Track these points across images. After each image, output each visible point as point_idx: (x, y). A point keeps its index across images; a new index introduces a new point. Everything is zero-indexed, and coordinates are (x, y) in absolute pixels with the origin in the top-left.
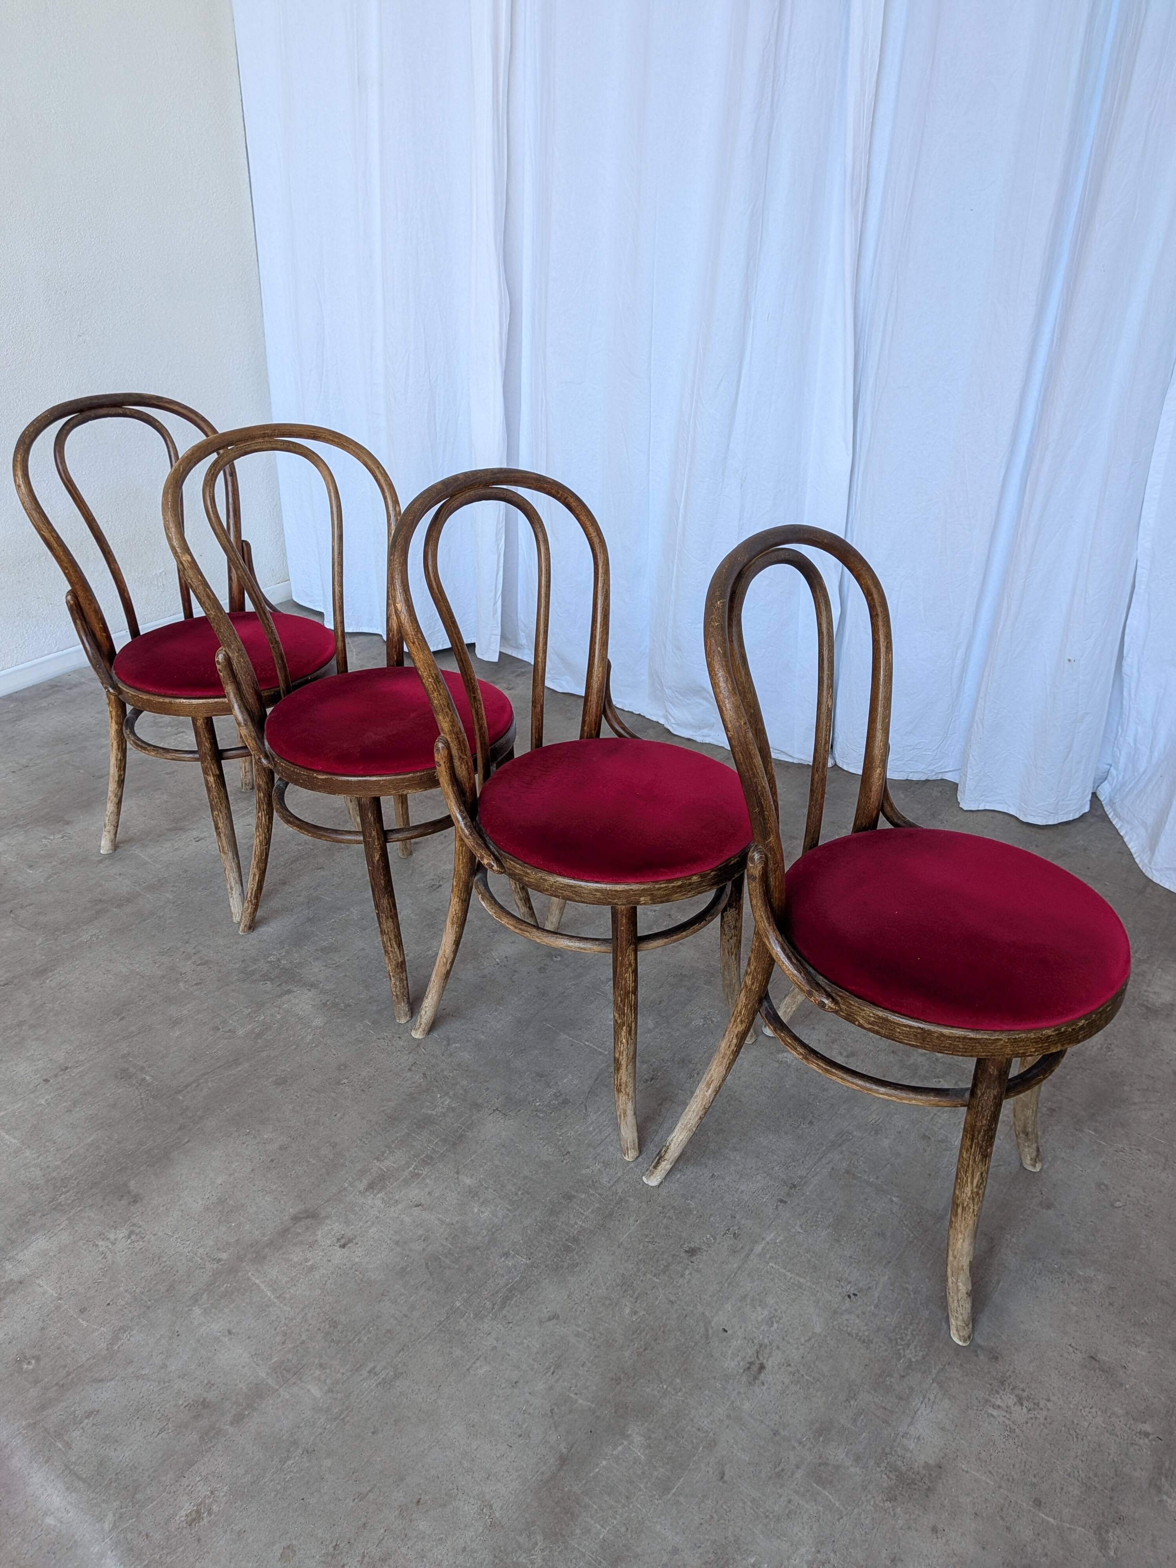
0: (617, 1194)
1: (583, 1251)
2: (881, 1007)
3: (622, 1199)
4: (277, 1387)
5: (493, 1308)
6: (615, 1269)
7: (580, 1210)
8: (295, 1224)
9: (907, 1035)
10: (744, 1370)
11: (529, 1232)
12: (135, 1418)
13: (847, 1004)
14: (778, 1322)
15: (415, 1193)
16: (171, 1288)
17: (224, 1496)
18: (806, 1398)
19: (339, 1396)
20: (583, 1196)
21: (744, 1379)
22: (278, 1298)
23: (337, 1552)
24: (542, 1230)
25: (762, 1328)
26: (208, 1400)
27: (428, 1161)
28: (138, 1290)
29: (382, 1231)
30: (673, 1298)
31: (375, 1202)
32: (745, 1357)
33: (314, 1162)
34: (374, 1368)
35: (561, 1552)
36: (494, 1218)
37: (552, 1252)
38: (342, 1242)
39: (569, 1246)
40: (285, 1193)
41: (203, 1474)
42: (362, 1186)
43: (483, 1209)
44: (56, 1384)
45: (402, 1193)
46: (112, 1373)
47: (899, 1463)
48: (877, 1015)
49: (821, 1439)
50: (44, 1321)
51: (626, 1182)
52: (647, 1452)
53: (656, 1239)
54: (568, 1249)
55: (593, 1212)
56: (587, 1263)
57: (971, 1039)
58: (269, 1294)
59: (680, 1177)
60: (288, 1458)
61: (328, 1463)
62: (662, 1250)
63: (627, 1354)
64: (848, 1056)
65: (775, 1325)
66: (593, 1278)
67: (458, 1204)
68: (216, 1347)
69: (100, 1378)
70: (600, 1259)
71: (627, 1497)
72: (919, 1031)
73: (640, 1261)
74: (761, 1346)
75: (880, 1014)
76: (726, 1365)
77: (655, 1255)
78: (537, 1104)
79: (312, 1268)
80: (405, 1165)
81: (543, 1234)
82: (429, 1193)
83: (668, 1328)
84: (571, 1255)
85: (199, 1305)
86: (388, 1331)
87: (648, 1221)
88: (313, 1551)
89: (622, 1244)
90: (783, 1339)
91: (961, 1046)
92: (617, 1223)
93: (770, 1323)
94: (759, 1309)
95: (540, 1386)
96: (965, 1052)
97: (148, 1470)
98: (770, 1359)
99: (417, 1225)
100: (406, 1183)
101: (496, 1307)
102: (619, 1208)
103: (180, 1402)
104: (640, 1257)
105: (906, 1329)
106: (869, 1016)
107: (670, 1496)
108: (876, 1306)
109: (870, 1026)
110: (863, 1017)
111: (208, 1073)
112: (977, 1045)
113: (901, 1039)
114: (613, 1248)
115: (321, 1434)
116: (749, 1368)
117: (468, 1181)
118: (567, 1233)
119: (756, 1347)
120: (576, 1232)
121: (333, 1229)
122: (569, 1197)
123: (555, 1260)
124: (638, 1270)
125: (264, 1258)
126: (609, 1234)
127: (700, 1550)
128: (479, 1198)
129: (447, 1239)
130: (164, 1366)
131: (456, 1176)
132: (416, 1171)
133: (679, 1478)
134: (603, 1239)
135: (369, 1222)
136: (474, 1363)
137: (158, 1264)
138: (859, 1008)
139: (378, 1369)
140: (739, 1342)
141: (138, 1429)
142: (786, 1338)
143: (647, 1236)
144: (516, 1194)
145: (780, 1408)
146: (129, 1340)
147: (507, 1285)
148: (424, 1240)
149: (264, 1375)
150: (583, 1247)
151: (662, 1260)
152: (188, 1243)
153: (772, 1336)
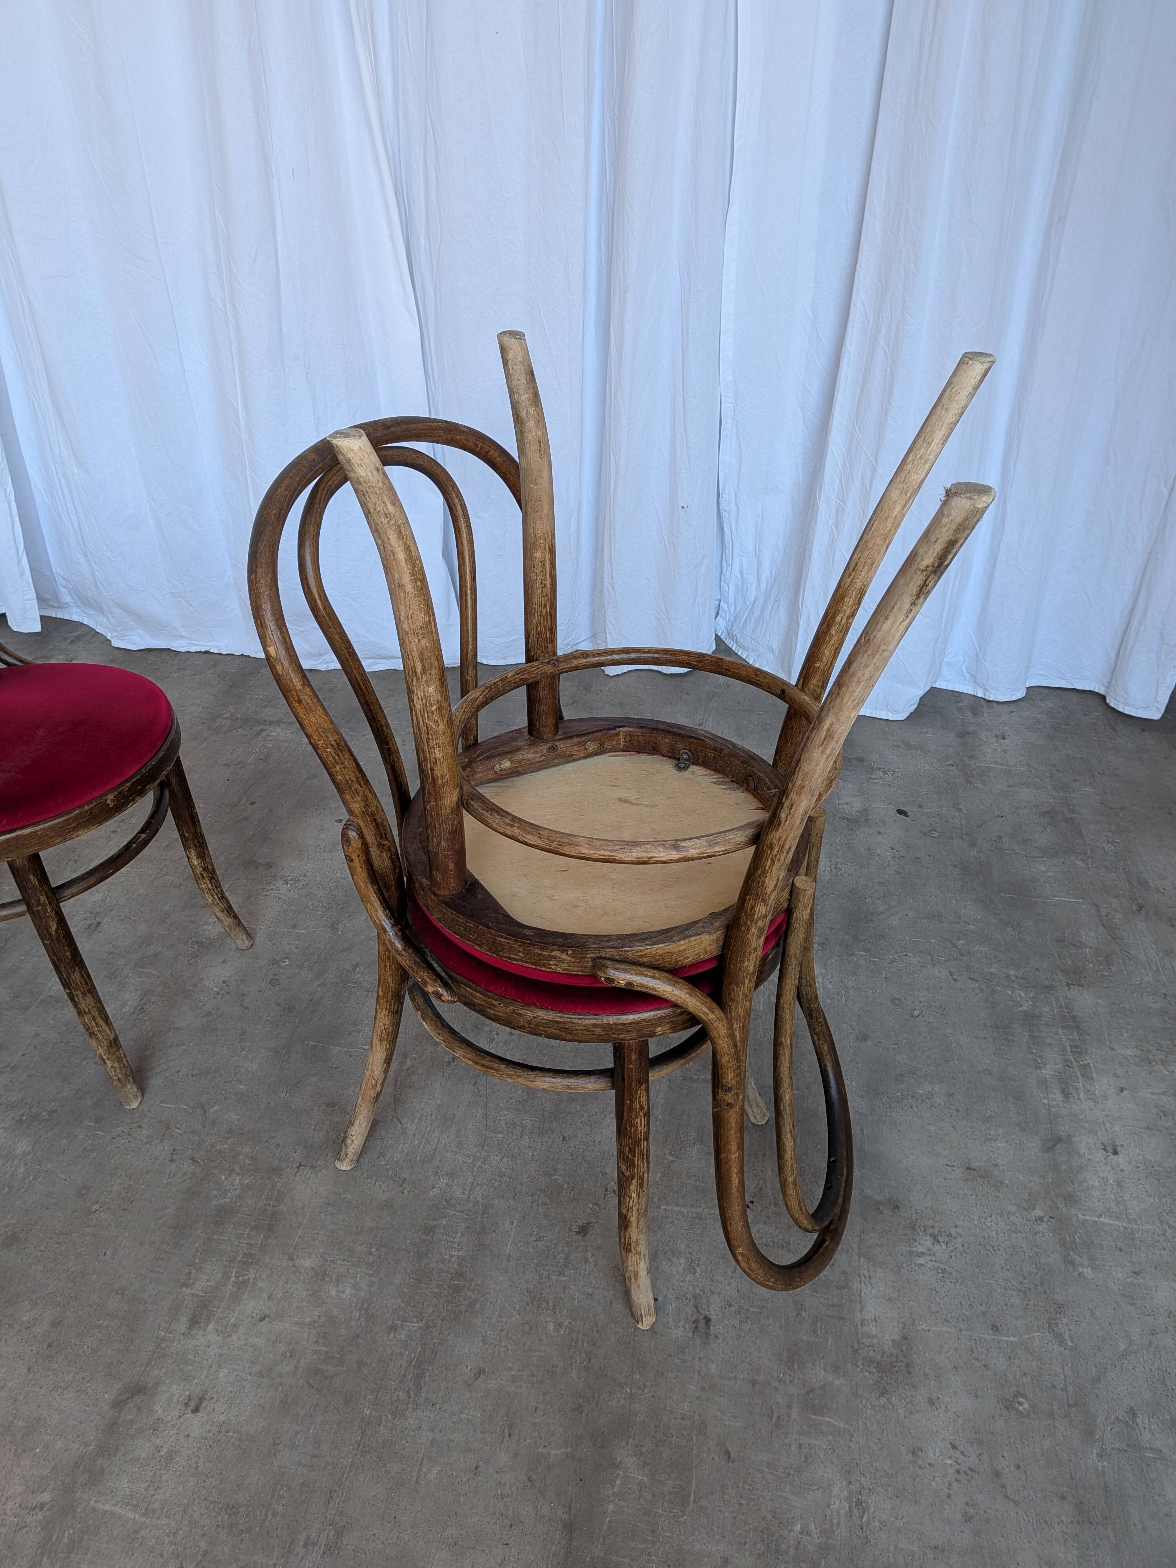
0: (478, 1202)
1: (474, 1283)
3: (486, 1206)
6: (516, 1287)
7: (448, 1239)
10: (693, 1332)
14: (698, 1265)
15: (251, 1305)
18: (761, 1332)
20: (444, 1222)
21: (698, 1341)
22: (144, 1515)
24: (419, 1281)
25: (688, 1279)
29: (235, 1370)
30: (590, 1290)
32: (687, 1319)
36: (359, 1293)
37: (442, 1301)
39: (455, 1285)
40: (88, 1379)
43: (341, 1288)
49: (796, 1367)
54: (456, 1289)
55: (463, 1234)
56: (484, 1295)
58: (131, 1515)
62: (553, 1242)
65: (698, 1269)
66: (498, 1308)
67: (310, 1295)
70: (496, 1283)
73: (537, 1265)
76: (674, 1336)
77: (549, 1251)
80: (223, 1277)
81: (423, 1285)
82: (269, 1298)
83: (600, 1325)
84: (463, 1294)
87: (524, 1218)
89: (510, 1256)
90: (713, 1281)
92: (493, 1235)
93: (692, 1270)
94: (675, 1260)
98: (711, 1308)
99: (274, 1342)
100: (235, 1298)
102: (487, 1218)
104: (535, 1261)
114: (503, 1265)
116: (696, 1328)
117: (308, 1263)
118: (448, 1272)
119: (692, 1303)
120: (456, 1266)
121: (172, 1395)
122: (430, 1230)
123: (449, 1308)
124: (541, 1276)
126: (491, 1251)
128: (331, 1278)
131: (291, 1263)
132: (240, 1279)
134: (488, 1260)
135: (214, 1366)
140: (673, 1305)
142: (715, 1278)
143: (531, 1234)
144: (370, 1253)
145: (744, 1354)
150: (472, 1279)
151: (559, 1254)
153: (701, 1282)
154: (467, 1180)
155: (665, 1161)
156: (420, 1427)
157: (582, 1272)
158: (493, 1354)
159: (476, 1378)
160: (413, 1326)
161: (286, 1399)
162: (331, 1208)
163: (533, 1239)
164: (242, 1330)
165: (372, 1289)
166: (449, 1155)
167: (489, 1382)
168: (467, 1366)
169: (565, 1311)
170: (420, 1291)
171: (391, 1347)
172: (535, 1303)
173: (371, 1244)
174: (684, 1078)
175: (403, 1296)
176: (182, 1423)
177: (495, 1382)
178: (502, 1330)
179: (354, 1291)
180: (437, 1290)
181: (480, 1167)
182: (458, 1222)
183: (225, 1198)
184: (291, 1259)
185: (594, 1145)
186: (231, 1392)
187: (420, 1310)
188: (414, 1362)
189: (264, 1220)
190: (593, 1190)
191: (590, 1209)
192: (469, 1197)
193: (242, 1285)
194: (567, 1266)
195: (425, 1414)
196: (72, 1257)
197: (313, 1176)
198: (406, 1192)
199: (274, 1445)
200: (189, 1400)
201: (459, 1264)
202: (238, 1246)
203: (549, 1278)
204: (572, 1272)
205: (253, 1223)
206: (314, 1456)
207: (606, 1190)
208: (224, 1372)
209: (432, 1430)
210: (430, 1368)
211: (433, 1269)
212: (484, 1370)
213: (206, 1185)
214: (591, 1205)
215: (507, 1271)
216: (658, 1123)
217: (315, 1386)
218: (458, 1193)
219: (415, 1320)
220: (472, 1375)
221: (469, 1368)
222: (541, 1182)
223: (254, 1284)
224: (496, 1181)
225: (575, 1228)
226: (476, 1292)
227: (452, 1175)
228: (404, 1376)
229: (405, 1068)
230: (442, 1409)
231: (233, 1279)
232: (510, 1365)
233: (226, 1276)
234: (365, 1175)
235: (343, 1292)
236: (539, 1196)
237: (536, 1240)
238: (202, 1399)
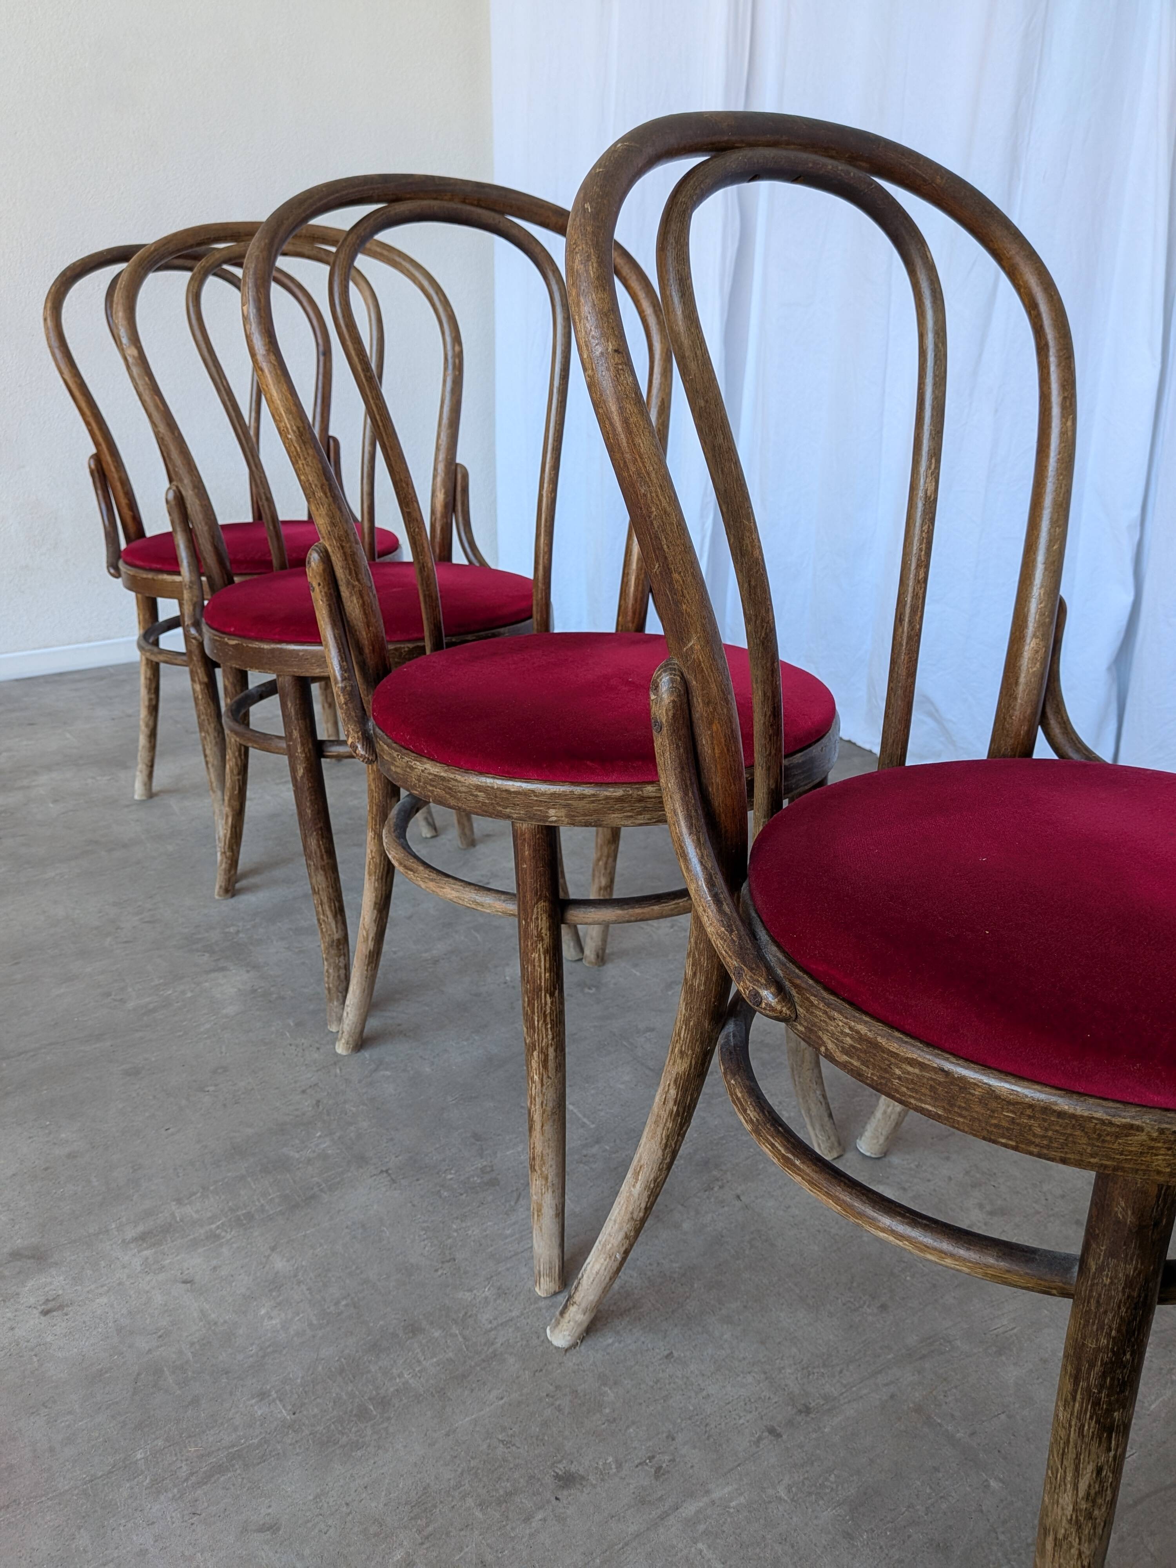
1: (385, 1425)
2: (866, 1013)
3: (495, 1355)
7: (420, 1355)
9: (914, 1084)
11: (320, 1368)
13: (807, 1003)
20: (436, 1334)
29: (112, 1306)
37: (335, 1412)
45: (179, 1258)
48: (858, 1032)
51: (518, 1329)
54: (363, 1414)
56: (379, 1447)
57: (1061, 1114)
59: (612, 1344)
64: (991, 1213)
72: (941, 1078)
75: (863, 1029)
77: (501, 1466)
84: (362, 1426)
87: (519, 1403)
91: (1038, 1131)
96: (1048, 1147)
99: (166, 1311)
100: (195, 1244)
101: (193, 1479)
102: (483, 1369)
106: (842, 1032)
109: (845, 1058)
110: (833, 1034)
112: (1078, 1133)
113: (904, 1095)
120: (392, 1389)
121: (51, 1283)
122: (414, 1329)
123: (333, 1427)
126: (444, 1408)
134: (429, 1413)
135: (105, 1288)
138: (825, 1013)
143: (504, 1429)
144: (337, 1304)
148: (160, 1337)
154: (510, 1311)
155: (770, 1491)
156: (153, 1523)
157: (508, 1528)
158: (308, 1521)
159: (261, 1529)
160: (281, 1412)
161: (106, 1372)
162: (360, 1231)
163: (500, 1437)
164: (162, 1277)
165: (295, 1339)
166: (524, 1270)
167: (266, 1547)
168: (270, 1507)
169: (435, 1554)
170: (331, 1382)
171: (237, 1413)
172: (416, 1510)
173: (349, 1295)
174: (918, 1409)
175: (310, 1372)
176: (24, 1313)
177: (271, 1554)
178: (347, 1504)
179: (279, 1326)
180: (345, 1397)
181: (540, 1309)
182: (448, 1347)
183: (298, 1152)
184: (273, 1249)
185: (696, 1393)
186: (84, 1322)
187: (306, 1401)
188: (236, 1449)
189: (299, 1196)
190: (636, 1444)
191: (605, 1464)
192: (492, 1330)
193: (213, 1237)
194: (499, 1504)
195: (174, 1514)
196: (147, 1114)
197: (384, 1189)
198: (439, 1273)
199: (43, 1405)
200: (54, 1299)
201: (397, 1390)
202: (253, 1202)
203: (463, 1498)
204: (498, 1515)
205: (287, 1192)
206: (52, 1450)
207: (651, 1458)
208: (104, 1300)
209: (157, 1538)
210: (238, 1471)
211: (369, 1372)
212: (278, 1529)
213: (299, 1131)
214: (610, 1459)
215: (431, 1445)
216: (814, 1436)
217: (138, 1384)
218: (485, 1317)
219: (290, 1407)
220: (261, 1523)
221: (270, 1510)
222: (585, 1382)
223: (221, 1245)
224: (538, 1338)
225: (560, 1469)
226: (376, 1437)
227: (502, 1293)
228: (209, 1454)
229: (585, 1152)
230: (194, 1527)
231: (213, 1226)
232: (307, 1552)
233: (213, 1219)
234: (425, 1225)
235: (271, 1318)
236: (565, 1395)
237: (502, 1441)
238: (61, 1307)
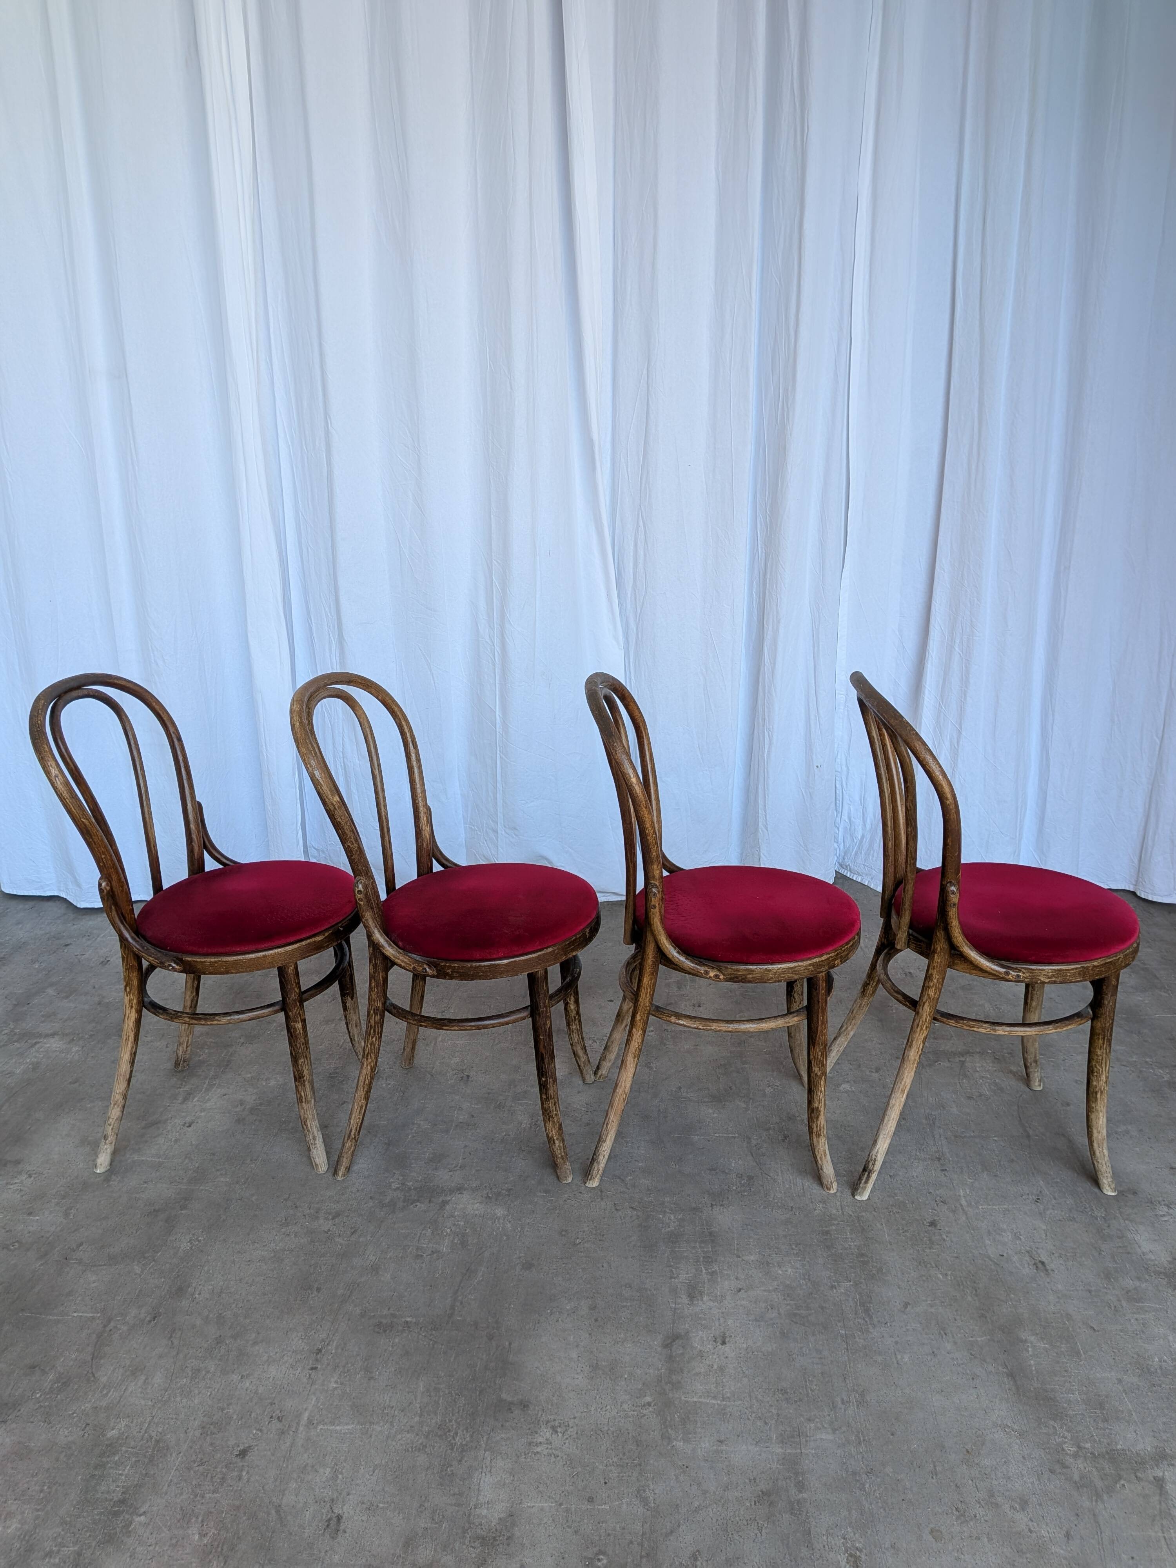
4: (799, 1451)
5: (866, 1322)
8: (671, 1350)
12: (730, 1536)
16: (638, 1443)
17: (854, 1534)
19: (844, 1429)
23: (962, 1512)
26: (764, 1490)
27: (708, 1260)
28: (615, 1460)
31: (705, 1304)
33: (629, 1304)
34: (842, 1400)
35: (1071, 1422)
38: (719, 1340)
41: (824, 1533)
42: (685, 1299)
44: (641, 1557)
46: (673, 1522)
47: (1157, 1269)
50: (570, 1527)
52: (1045, 1342)
53: (905, 1229)
60: (864, 1485)
61: (889, 1470)
63: (969, 1298)
68: (724, 1456)
69: (669, 1531)
71: (1066, 1371)
74: (1028, 1252)
78: (734, 1188)
79: (721, 1369)
85: (675, 1439)
86: (822, 1373)
88: (948, 1522)
95: (949, 1346)
97: (784, 1558)
103: (748, 1504)
105: (1081, 1202)
107: (1083, 1356)
108: (1055, 1199)
111: (458, 1290)
115: (863, 1457)
125: (680, 1382)
127: (1129, 1372)
129: (785, 1299)
130: (705, 1492)
133: (1076, 1344)
136: (896, 1358)
137: (606, 1435)
139: (845, 1398)
141: (742, 1540)
146: (655, 1494)
147: (857, 1303)
149: (780, 1450)
152: (608, 1407)
